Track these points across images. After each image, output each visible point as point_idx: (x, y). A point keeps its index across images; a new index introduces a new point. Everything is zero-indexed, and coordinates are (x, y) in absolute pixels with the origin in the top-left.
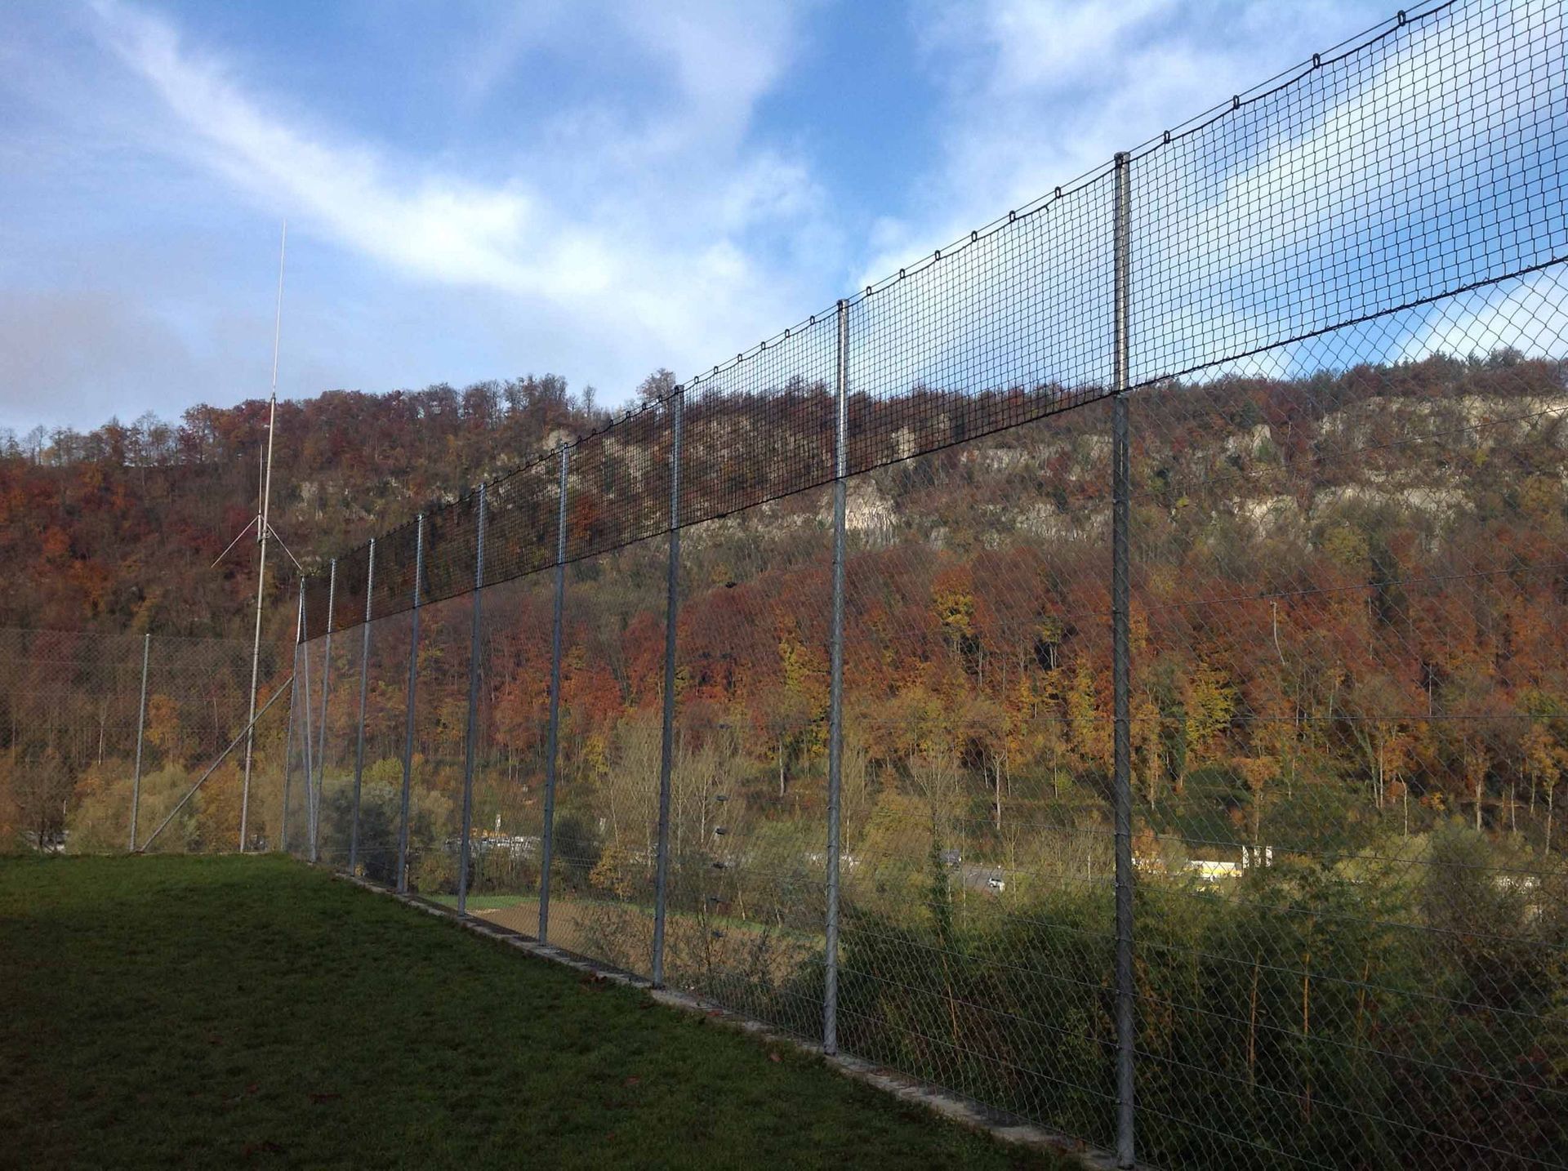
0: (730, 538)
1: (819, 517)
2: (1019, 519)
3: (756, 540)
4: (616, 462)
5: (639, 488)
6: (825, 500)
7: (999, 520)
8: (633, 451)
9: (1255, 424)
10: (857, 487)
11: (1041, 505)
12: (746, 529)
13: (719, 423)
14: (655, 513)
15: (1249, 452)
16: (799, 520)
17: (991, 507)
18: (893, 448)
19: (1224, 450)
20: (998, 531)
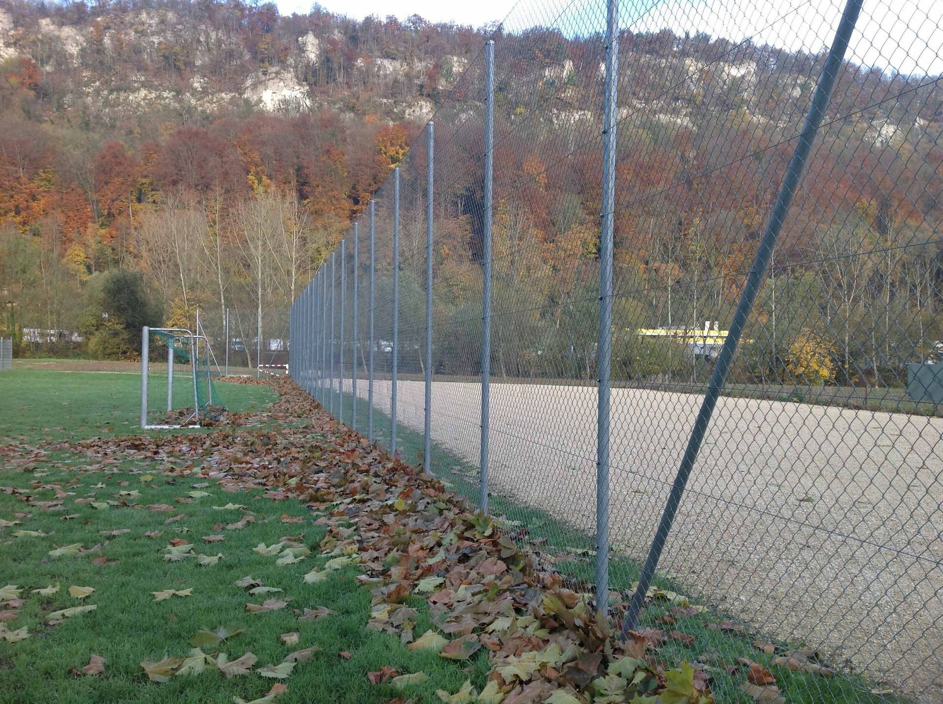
0: (166, 107)
1: (246, 96)
2: (407, 112)
3: (190, 110)
4: (51, 41)
5: (76, 63)
6: (249, 82)
7: (392, 111)
8: (67, 31)
9: (565, 58)
10: (277, 73)
11: (423, 103)
12: (180, 101)
13: (148, 14)
14: (94, 82)
15: (560, 78)
16: (226, 96)
17: (385, 100)
18: (302, 49)
19: (542, 77)
20: (392, 119)
